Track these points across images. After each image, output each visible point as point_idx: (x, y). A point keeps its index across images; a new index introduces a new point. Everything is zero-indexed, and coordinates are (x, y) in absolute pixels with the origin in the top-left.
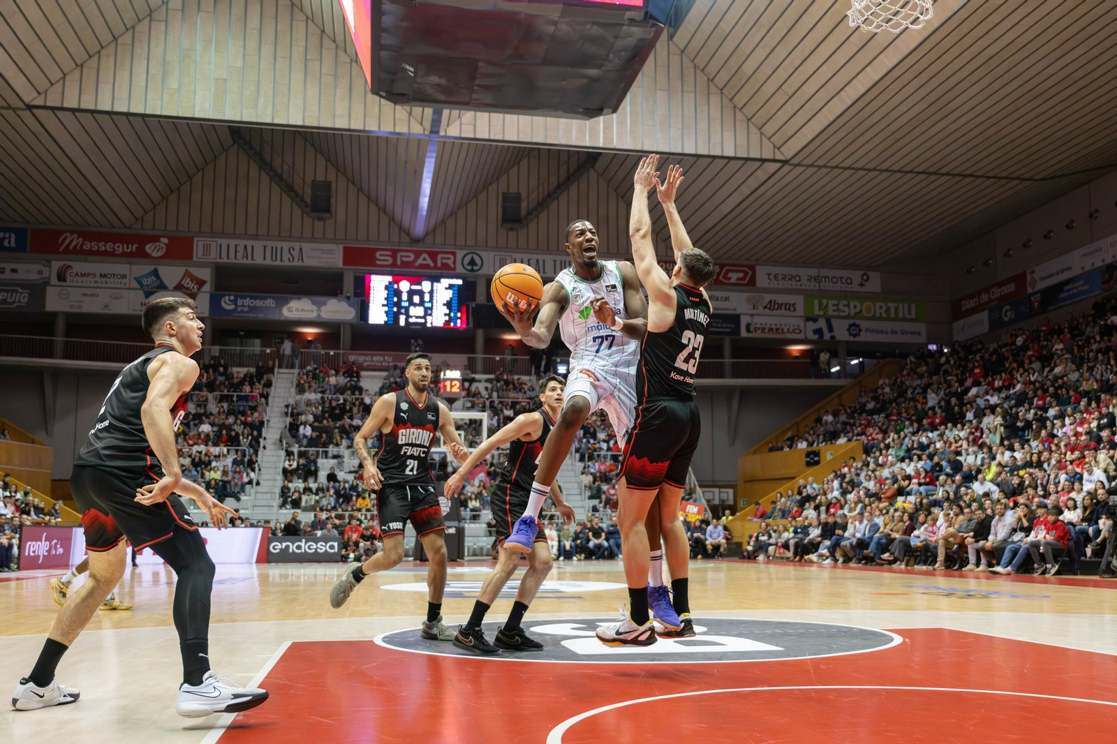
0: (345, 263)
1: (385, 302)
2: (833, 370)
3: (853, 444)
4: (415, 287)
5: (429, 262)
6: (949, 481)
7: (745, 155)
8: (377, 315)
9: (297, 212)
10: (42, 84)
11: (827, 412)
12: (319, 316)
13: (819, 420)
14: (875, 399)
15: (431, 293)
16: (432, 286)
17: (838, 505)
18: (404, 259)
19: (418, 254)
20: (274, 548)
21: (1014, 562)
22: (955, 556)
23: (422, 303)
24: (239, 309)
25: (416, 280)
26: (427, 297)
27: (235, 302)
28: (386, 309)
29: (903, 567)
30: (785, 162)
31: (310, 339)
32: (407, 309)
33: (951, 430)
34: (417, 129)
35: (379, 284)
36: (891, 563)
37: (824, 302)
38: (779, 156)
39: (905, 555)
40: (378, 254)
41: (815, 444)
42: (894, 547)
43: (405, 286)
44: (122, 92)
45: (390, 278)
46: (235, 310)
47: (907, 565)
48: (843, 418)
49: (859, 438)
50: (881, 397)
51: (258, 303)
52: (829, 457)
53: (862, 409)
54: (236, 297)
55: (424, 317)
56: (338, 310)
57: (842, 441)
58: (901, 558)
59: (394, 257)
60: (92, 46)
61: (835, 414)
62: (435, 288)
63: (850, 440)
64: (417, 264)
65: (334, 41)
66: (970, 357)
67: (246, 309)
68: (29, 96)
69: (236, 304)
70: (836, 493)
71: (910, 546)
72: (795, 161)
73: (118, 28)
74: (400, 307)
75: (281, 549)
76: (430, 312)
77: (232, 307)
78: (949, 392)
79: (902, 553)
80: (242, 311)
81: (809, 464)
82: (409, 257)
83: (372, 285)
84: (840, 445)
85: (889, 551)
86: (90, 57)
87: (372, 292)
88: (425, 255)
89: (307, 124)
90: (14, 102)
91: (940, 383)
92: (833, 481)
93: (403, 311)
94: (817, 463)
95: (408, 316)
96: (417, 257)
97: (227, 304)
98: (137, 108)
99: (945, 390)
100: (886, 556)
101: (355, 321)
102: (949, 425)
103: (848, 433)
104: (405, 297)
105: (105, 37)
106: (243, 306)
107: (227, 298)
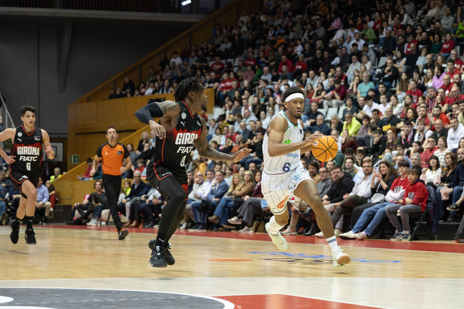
11: (175, 53)
14: (231, 39)
21: (369, 226)
22: (308, 219)
29: (251, 232)
33: (313, 79)
36: (238, 227)
39: (254, 219)
41: (160, 92)
42: (243, 211)
47: (256, 230)
48: (193, 61)
49: (211, 85)
50: (236, 38)
53: (215, 53)
58: (249, 223)
61: (185, 56)
71: (260, 209)
78: (314, 34)
79: (252, 217)
85: (236, 214)
91: (305, 24)
99: (309, 32)
100: (233, 220)
102: (311, 72)
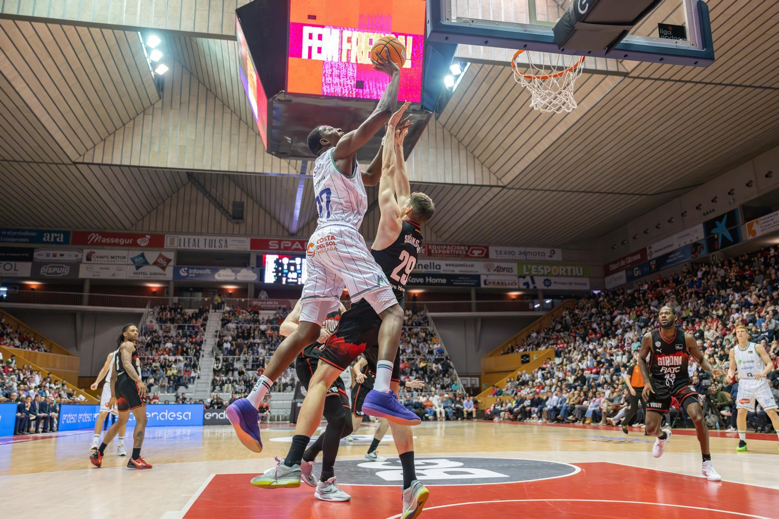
0: (252, 248)
1: (274, 270)
2: (536, 306)
3: (549, 350)
4: (292, 262)
5: (300, 247)
6: (607, 372)
7: (481, 184)
8: (270, 278)
9: (224, 219)
10: (82, 150)
11: (533, 331)
12: (236, 279)
13: (529, 336)
14: (561, 323)
15: (301, 264)
16: (301, 261)
17: (541, 387)
18: (285, 245)
19: (293, 242)
20: (207, 417)
23: (295, 270)
24: (190, 275)
25: (292, 257)
26: (298, 267)
27: (187, 271)
28: (275, 274)
29: (581, 424)
30: (504, 187)
31: (230, 292)
32: (287, 274)
33: (607, 341)
34: (293, 172)
35: (271, 260)
36: (574, 422)
37: (529, 266)
38: (500, 184)
40: (270, 243)
41: (527, 350)
42: (576, 413)
43: (285, 261)
44: (126, 155)
45: (277, 257)
46: (187, 276)
48: (543, 335)
49: (552, 346)
50: (564, 322)
51: (201, 272)
52: (535, 358)
53: (553, 329)
54: (188, 268)
55: (297, 279)
56: (247, 275)
57: (543, 348)
58: (579, 419)
59: (280, 244)
60: (111, 129)
61: (538, 333)
62: (303, 262)
63: (547, 348)
64: (293, 248)
65: (247, 124)
66: (616, 298)
67: (194, 275)
68: (74, 157)
69: (188, 273)
70: (539, 380)
72: (510, 186)
73: (125, 119)
74: (283, 273)
75: (211, 417)
76: (300, 275)
77: (186, 274)
78: (605, 318)
80: (192, 277)
81: (523, 362)
82: (288, 244)
83: (267, 260)
84: (541, 351)
85: (572, 414)
86: (109, 135)
87: (267, 264)
88: (297, 243)
89: (231, 170)
90: (67, 161)
92: (537, 373)
93: (284, 275)
94: (528, 361)
95: (288, 278)
96: (293, 244)
97: (183, 273)
98: (135, 163)
100: (571, 417)
101: (257, 282)
102: (605, 338)
103: (546, 343)
104: (285, 267)
105: (118, 124)
106: (192, 273)
107: (183, 269)
